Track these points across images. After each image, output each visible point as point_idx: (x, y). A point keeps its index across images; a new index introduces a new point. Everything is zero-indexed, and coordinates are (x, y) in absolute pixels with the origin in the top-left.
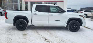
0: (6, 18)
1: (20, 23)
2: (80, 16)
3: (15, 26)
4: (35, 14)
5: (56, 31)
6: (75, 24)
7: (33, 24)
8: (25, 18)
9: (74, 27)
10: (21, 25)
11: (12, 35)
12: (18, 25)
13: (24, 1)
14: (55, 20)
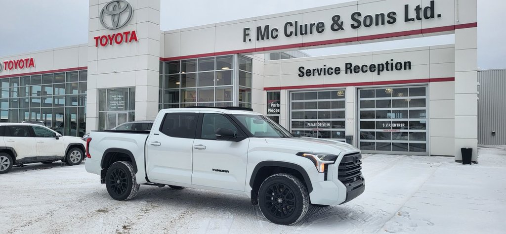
4: (156, 145)
13: (265, 89)
14: (213, 170)
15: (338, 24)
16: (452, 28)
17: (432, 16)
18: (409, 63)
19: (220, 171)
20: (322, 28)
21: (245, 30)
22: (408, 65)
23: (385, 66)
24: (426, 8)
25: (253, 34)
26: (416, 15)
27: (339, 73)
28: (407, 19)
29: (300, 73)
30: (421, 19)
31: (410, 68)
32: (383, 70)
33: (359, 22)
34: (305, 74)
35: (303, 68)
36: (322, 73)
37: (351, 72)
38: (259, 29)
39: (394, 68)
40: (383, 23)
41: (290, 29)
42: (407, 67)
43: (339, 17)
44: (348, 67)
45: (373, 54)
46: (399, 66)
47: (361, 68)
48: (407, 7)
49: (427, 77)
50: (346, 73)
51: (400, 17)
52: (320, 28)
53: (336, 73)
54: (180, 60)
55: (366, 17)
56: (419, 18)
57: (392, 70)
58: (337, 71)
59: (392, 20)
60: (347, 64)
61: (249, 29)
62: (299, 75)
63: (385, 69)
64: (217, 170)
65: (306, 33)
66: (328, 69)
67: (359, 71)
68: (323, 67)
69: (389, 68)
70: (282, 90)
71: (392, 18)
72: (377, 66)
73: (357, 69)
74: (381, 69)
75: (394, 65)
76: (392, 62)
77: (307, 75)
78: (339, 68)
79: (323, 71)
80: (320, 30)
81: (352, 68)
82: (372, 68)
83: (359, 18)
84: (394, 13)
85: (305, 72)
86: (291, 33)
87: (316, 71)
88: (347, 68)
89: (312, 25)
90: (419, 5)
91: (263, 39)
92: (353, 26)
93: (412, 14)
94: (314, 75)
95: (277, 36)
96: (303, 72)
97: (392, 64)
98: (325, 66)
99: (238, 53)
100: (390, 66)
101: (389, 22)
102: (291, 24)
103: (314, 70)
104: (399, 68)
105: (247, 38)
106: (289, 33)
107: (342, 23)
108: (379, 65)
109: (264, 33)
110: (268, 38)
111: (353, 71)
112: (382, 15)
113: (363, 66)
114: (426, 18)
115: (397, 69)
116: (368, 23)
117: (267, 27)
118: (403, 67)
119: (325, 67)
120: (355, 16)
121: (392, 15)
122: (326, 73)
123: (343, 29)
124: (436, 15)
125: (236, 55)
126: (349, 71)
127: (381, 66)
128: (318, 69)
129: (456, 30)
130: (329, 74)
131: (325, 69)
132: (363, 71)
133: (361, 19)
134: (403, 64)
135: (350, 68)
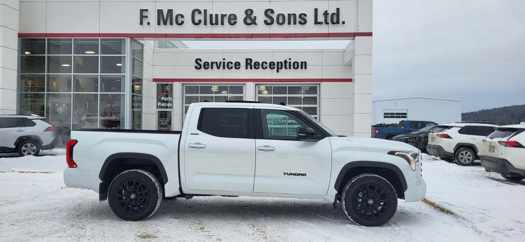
0: (71, 163)
1: (131, 184)
2: (392, 153)
3: (107, 201)
4: (198, 147)
5: (291, 222)
6: (372, 187)
7: (185, 191)
8: (152, 165)
9: (371, 202)
10: (133, 196)
11: (93, 237)
12: (118, 196)
13: (155, 80)
14: (285, 174)
15: (251, 19)
16: (353, 35)
17: (338, 22)
18: (305, 63)
19: (294, 174)
20: (235, 21)
21: (142, 11)
22: (304, 65)
23: (284, 64)
24: (333, 14)
25: (153, 17)
26: (324, 19)
27: (239, 68)
28: (316, 23)
29: (196, 65)
30: (328, 23)
31: (306, 68)
32: (281, 68)
33: (272, 19)
34: (203, 67)
35: (201, 60)
36: (222, 67)
37: (251, 68)
38: (160, 12)
39: (292, 67)
40: (295, 23)
41: (198, 17)
42: (304, 67)
43: (252, 11)
44: (249, 62)
45: (272, 52)
46: (296, 65)
47: (261, 64)
48: (316, 10)
49: (320, 78)
50: (247, 68)
51: (310, 18)
52: (232, 20)
53: (236, 68)
54: (46, 38)
55: (279, 15)
56: (327, 23)
57: (290, 68)
58: (237, 65)
59: (303, 22)
60: (247, 60)
61: (147, 10)
62: (196, 67)
63: (284, 67)
64: (291, 174)
65: (217, 24)
66: (228, 63)
67: (259, 68)
68: (222, 61)
69: (288, 67)
70: (175, 82)
71: (303, 19)
72: (276, 64)
73: (257, 65)
74: (280, 67)
75: (292, 64)
76: (290, 61)
77: (205, 68)
78: (239, 63)
79: (222, 64)
80: (232, 22)
81: (253, 64)
82: (272, 65)
83: (271, 15)
84: (305, 15)
85: (202, 64)
86: (200, 21)
87: (215, 65)
88: (247, 64)
89: (223, 16)
90: (327, 11)
91: (165, 24)
92: (266, 22)
93: (321, 18)
94: (212, 68)
95: (183, 22)
96: (200, 64)
97: (290, 63)
98: (224, 59)
99: (132, 36)
100: (288, 64)
101: (300, 23)
102: (200, 12)
103: (212, 63)
104: (296, 67)
105: (145, 21)
106: (197, 21)
107: (255, 17)
108: (278, 63)
109: (165, 17)
110: (171, 24)
111: (253, 67)
112: (294, 15)
113: (263, 63)
114: (333, 23)
115: (294, 68)
116: (281, 21)
117: (170, 12)
118: (300, 67)
119: (224, 61)
120: (268, 12)
121: (303, 16)
122: (226, 67)
123: (256, 24)
124: (341, 22)
125: (129, 39)
126: (249, 67)
127: (280, 64)
128: (217, 63)
129: (357, 37)
130: (228, 68)
131: (224, 63)
132: (263, 68)
133: (274, 16)
134: (300, 64)
135: (250, 64)
